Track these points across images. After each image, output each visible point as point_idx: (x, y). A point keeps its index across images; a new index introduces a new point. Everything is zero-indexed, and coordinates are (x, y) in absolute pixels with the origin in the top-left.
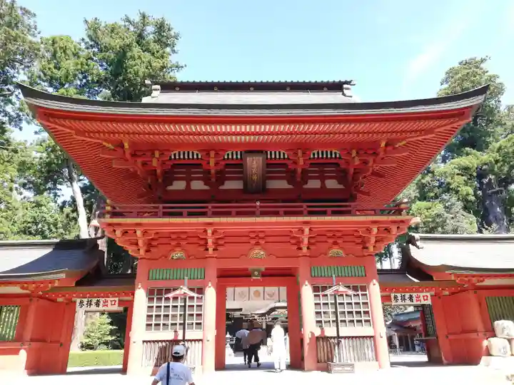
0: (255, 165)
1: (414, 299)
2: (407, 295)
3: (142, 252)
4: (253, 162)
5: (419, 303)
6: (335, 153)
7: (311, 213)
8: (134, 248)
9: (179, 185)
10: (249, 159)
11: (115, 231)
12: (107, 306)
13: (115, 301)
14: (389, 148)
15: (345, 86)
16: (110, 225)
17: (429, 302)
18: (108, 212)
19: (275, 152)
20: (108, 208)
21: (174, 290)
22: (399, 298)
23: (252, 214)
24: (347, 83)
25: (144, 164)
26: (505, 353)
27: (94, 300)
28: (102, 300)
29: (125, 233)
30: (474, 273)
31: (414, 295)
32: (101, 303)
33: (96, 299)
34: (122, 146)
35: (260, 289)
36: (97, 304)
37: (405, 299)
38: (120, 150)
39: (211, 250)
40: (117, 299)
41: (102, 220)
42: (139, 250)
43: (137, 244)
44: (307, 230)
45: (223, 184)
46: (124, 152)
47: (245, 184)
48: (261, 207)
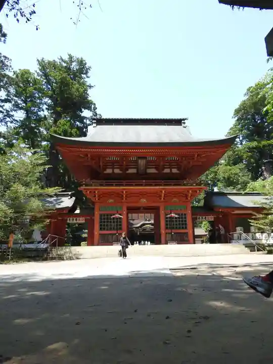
0: (142, 163)
2: (204, 217)
3: (97, 199)
5: (209, 220)
6: (176, 158)
7: (165, 185)
8: (94, 198)
9: (109, 171)
10: (140, 161)
14: (199, 157)
15: (183, 121)
17: (213, 220)
19: (151, 157)
20: (84, 182)
21: (114, 215)
22: (201, 218)
23: (141, 185)
24: (184, 120)
26: (238, 239)
28: (78, 218)
29: (90, 192)
31: (207, 217)
34: (87, 156)
35: (143, 214)
38: (86, 158)
39: (124, 199)
40: (84, 218)
44: (163, 192)
45: (128, 170)
46: (88, 158)
47: (138, 171)
48: (145, 182)
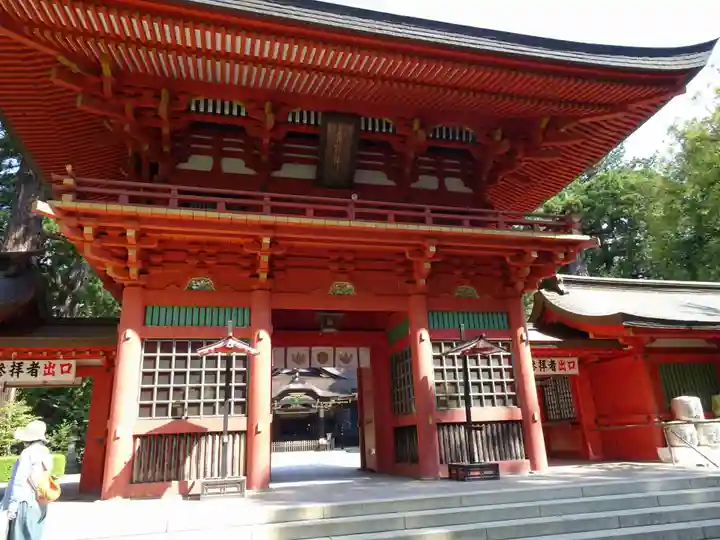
1: (557, 366)
2: (548, 361)
3: (134, 271)
4: (337, 132)
5: (563, 372)
6: (467, 133)
8: (119, 264)
9: (201, 163)
10: (330, 127)
11: (81, 228)
12: (53, 374)
13: (70, 366)
16: (70, 213)
17: (575, 371)
18: (68, 191)
19: (373, 120)
20: (68, 181)
25: (139, 113)
27: (27, 364)
28: (42, 363)
29: (100, 234)
30: (662, 327)
31: (557, 360)
32: (41, 371)
33: (31, 362)
34: (99, 72)
35: (328, 350)
36: (34, 370)
37: (545, 367)
38: (92, 79)
39: (262, 277)
40: (73, 362)
41: (58, 204)
42: (127, 269)
43: (125, 258)
45: (279, 168)
46: (102, 84)
47: (321, 172)
48: (357, 205)
